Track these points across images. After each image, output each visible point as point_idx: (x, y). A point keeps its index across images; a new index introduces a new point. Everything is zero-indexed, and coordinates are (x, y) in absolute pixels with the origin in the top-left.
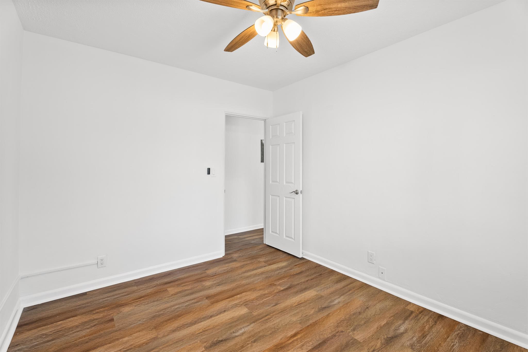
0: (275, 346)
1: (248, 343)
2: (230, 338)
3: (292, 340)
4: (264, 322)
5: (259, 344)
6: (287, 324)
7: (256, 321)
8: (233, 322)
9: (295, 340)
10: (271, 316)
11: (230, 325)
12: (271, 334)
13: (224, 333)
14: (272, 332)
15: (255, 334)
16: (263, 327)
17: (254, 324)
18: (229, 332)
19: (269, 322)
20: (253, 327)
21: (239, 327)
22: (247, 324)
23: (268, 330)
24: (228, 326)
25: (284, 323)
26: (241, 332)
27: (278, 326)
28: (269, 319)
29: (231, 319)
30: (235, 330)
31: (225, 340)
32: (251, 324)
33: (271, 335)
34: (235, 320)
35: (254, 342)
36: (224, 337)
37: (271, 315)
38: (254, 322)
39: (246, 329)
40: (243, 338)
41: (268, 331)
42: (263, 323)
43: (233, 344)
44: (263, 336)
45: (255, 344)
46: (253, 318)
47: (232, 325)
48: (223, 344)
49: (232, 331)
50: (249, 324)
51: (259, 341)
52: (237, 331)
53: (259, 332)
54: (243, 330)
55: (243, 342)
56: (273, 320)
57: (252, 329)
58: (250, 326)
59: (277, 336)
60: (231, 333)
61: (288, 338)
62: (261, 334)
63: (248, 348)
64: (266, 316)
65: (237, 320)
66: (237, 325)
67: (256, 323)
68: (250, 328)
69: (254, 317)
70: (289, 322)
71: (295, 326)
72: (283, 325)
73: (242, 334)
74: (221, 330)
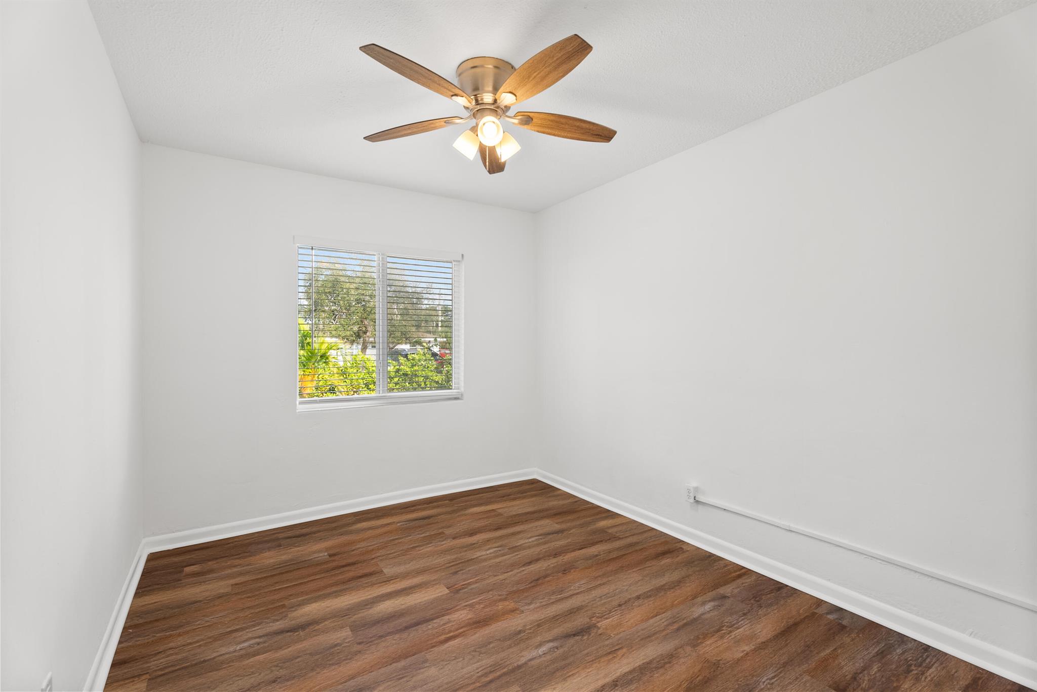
0: (487, 625)
1: (531, 630)
2: (561, 639)
3: (457, 633)
4: (499, 667)
5: (513, 629)
6: (454, 659)
7: (513, 670)
8: (563, 668)
9: (454, 631)
10: (479, 682)
11: (567, 662)
12: (490, 643)
13: (575, 648)
14: (486, 646)
15: (518, 644)
16: (502, 655)
17: (520, 663)
18: (566, 649)
19: (488, 666)
20: (521, 657)
21: (548, 657)
22: (533, 663)
23: (493, 649)
24: (571, 659)
25: (458, 662)
26: (544, 649)
27: (471, 657)
28: (486, 675)
29: (569, 676)
30: (556, 652)
31: (568, 636)
32: (526, 663)
33: (491, 641)
34: (558, 674)
35: (520, 632)
36: (572, 641)
37: (478, 684)
38: (519, 667)
39: (534, 653)
40: (539, 639)
41: (494, 647)
42: (500, 665)
43: (555, 630)
44: (505, 639)
45: (519, 628)
46: (521, 678)
47: (564, 662)
48: (570, 630)
49: (561, 651)
50: (529, 663)
51: (512, 632)
52: (551, 650)
53: (510, 647)
54: (539, 651)
55: (538, 632)
56: (477, 671)
57: (523, 653)
58: (527, 659)
59: (481, 639)
60: (561, 646)
61: (463, 635)
62: (508, 643)
63: (531, 624)
64: (491, 681)
65: (554, 672)
66: (553, 661)
67: (516, 665)
68: (527, 655)
69: (517, 680)
70: (446, 664)
71: (439, 657)
72: (461, 659)
73: (540, 645)
74: (581, 652)
